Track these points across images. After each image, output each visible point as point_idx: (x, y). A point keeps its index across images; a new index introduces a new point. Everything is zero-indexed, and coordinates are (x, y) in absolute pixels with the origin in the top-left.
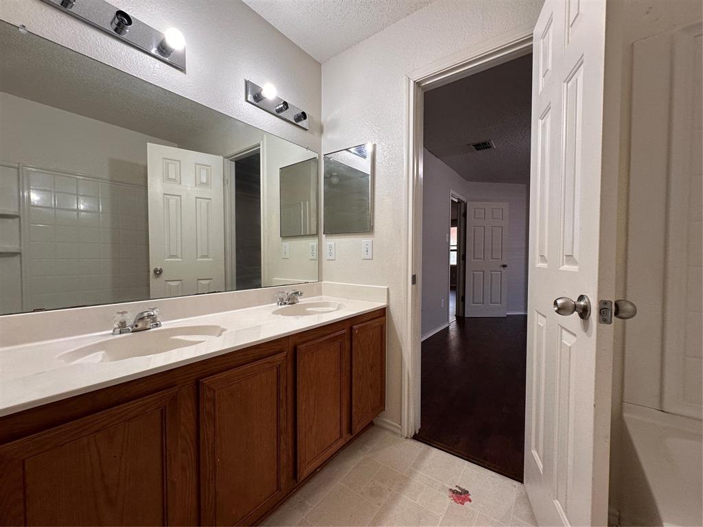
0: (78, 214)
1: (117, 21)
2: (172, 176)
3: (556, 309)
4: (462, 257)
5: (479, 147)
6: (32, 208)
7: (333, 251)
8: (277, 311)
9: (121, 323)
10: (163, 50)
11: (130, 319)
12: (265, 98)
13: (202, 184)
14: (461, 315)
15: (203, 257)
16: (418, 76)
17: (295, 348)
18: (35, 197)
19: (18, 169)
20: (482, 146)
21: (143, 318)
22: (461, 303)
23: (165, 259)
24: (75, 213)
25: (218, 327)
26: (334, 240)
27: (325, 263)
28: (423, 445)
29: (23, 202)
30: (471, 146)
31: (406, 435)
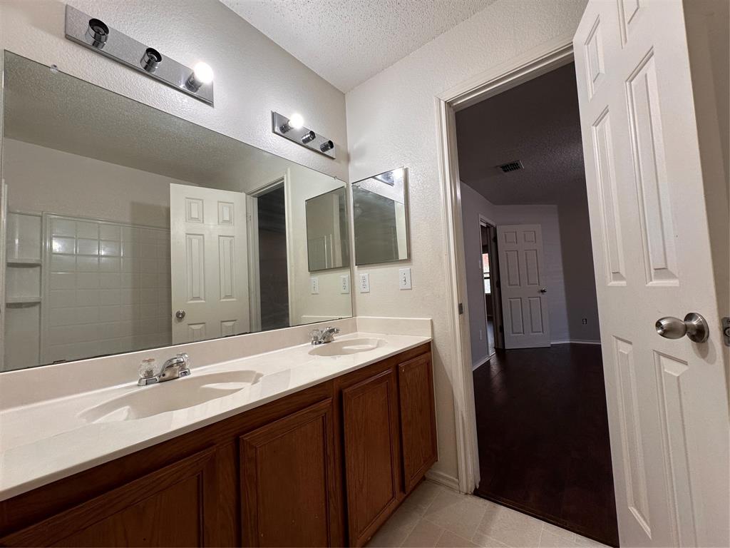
0: (99, 260)
1: (147, 58)
2: (195, 215)
3: (660, 331)
4: (496, 284)
5: (506, 168)
6: (54, 256)
7: (367, 283)
8: (313, 350)
9: (147, 372)
10: (192, 85)
11: (157, 368)
12: (292, 128)
13: (225, 221)
14: (501, 347)
15: (227, 297)
16: (449, 96)
17: (340, 394)
18: (57, 246)
19: (41, 217)
20: (511, 167)
21: (172, 366)
22: (500, 334)
23: (187, 301)
24: (97, 259)
25: (252, 372)
26: (367, 270)
27: (358, 296)
28: (488, 503)
29: (46, 252)
30: (499, 168)
31: (465, 491)
